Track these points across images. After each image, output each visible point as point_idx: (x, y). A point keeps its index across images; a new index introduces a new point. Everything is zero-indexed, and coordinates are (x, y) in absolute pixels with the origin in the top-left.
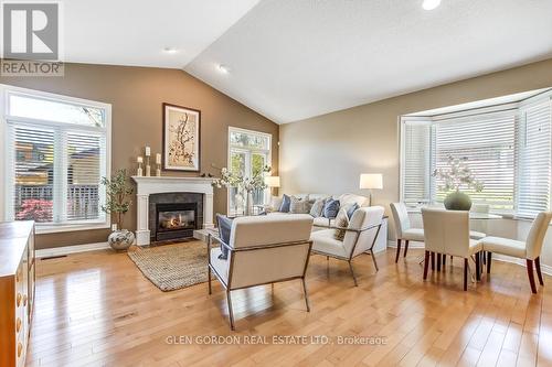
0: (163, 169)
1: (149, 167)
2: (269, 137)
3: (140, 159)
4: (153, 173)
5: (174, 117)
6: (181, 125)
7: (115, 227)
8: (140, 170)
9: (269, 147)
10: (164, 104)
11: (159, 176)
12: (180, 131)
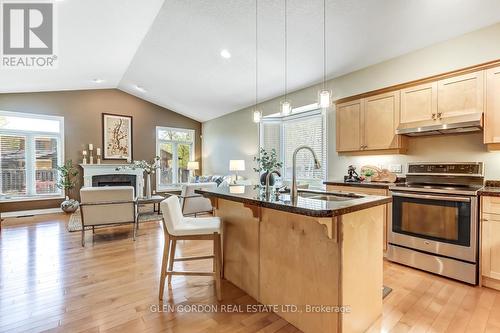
0: (104, 159)
1: (91, 158)
2: (192, 132)
3: (85, 153)
4: (95, 162)
5: (111, 123)
6: (117, 128)
7: (67, 198)
8: (85, 160)
9: (193, 140)
10: (103, 114)
11: (99, 163)
12: (116, 132)
